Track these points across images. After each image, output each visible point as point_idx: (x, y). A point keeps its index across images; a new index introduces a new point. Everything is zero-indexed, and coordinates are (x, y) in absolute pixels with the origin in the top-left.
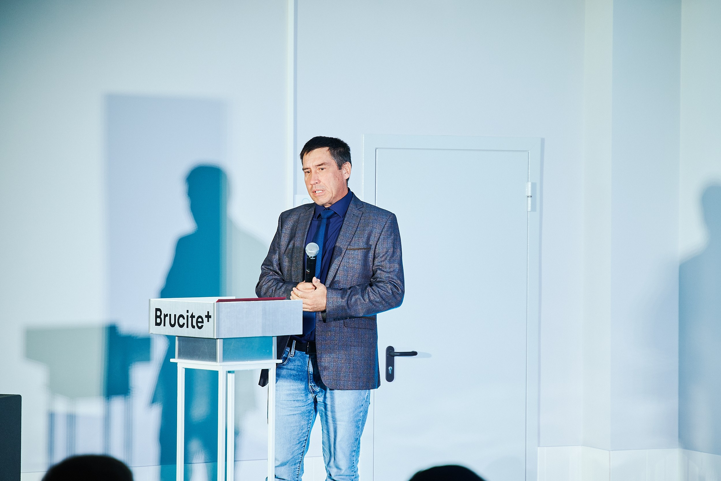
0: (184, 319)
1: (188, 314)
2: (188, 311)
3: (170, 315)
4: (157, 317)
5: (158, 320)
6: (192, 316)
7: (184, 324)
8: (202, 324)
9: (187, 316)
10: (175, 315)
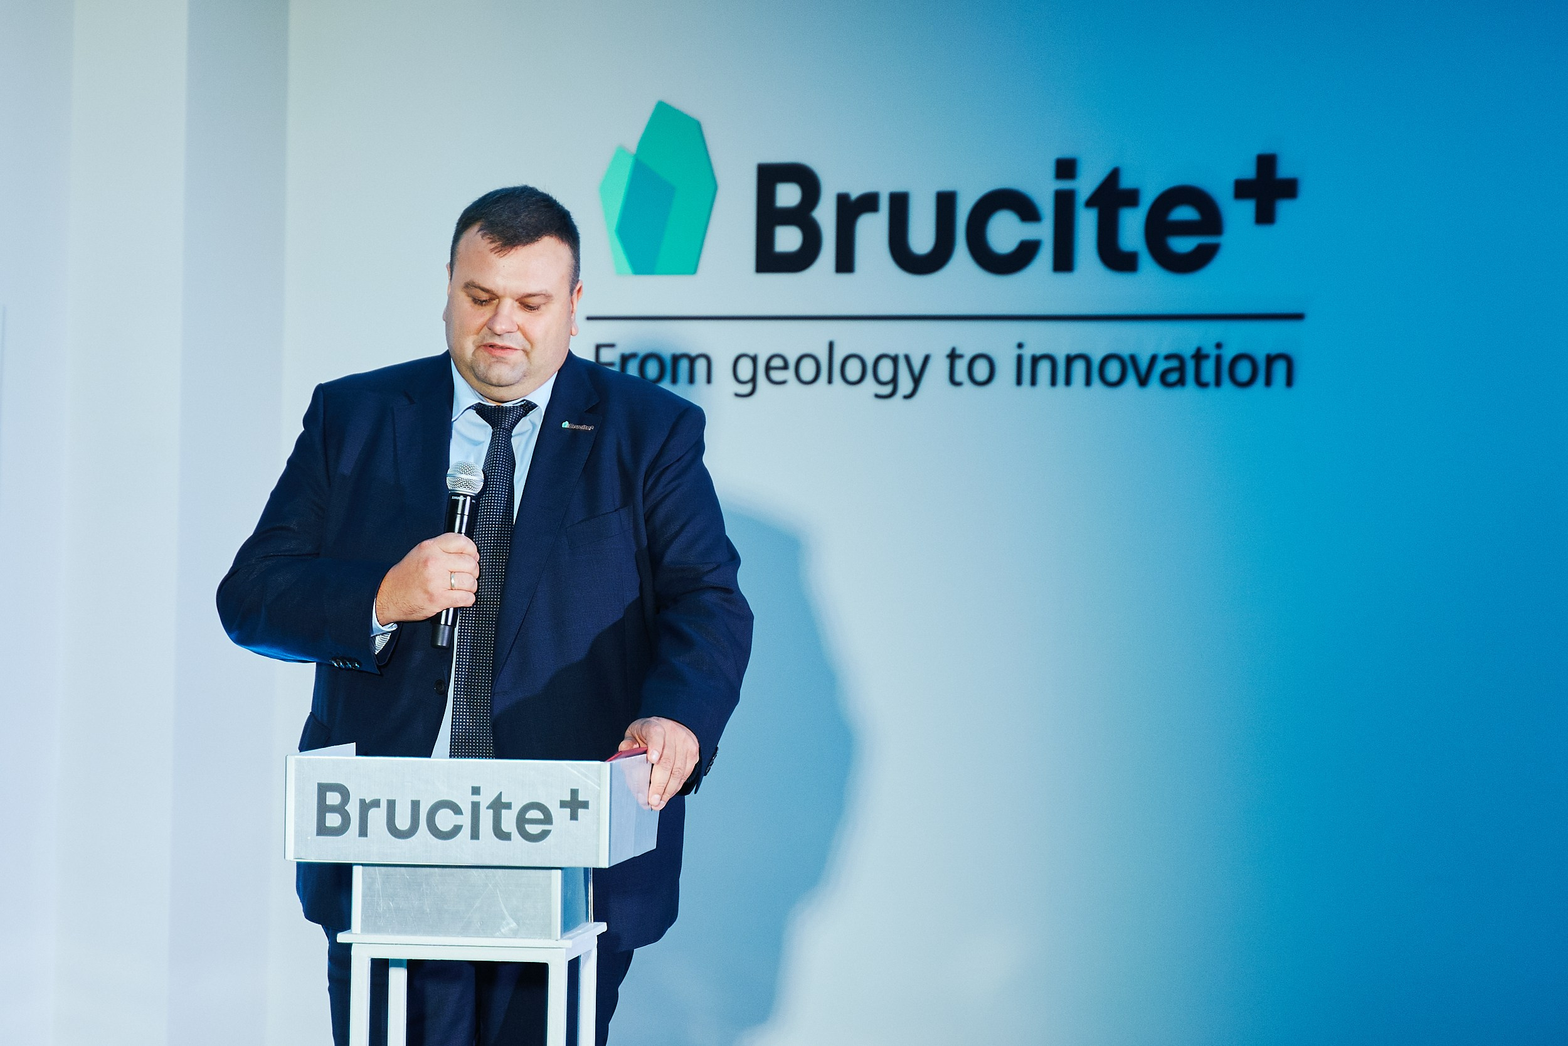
0: (457, 810)
1: (476, 798)
2: (476, 791)
3: (391, 804)
4: (323, 809)
5: (334, 820)
6: (498, 806)
7: (457, 829)
8: (546, 827)
9: (476, 806)
10: (415, 805)
